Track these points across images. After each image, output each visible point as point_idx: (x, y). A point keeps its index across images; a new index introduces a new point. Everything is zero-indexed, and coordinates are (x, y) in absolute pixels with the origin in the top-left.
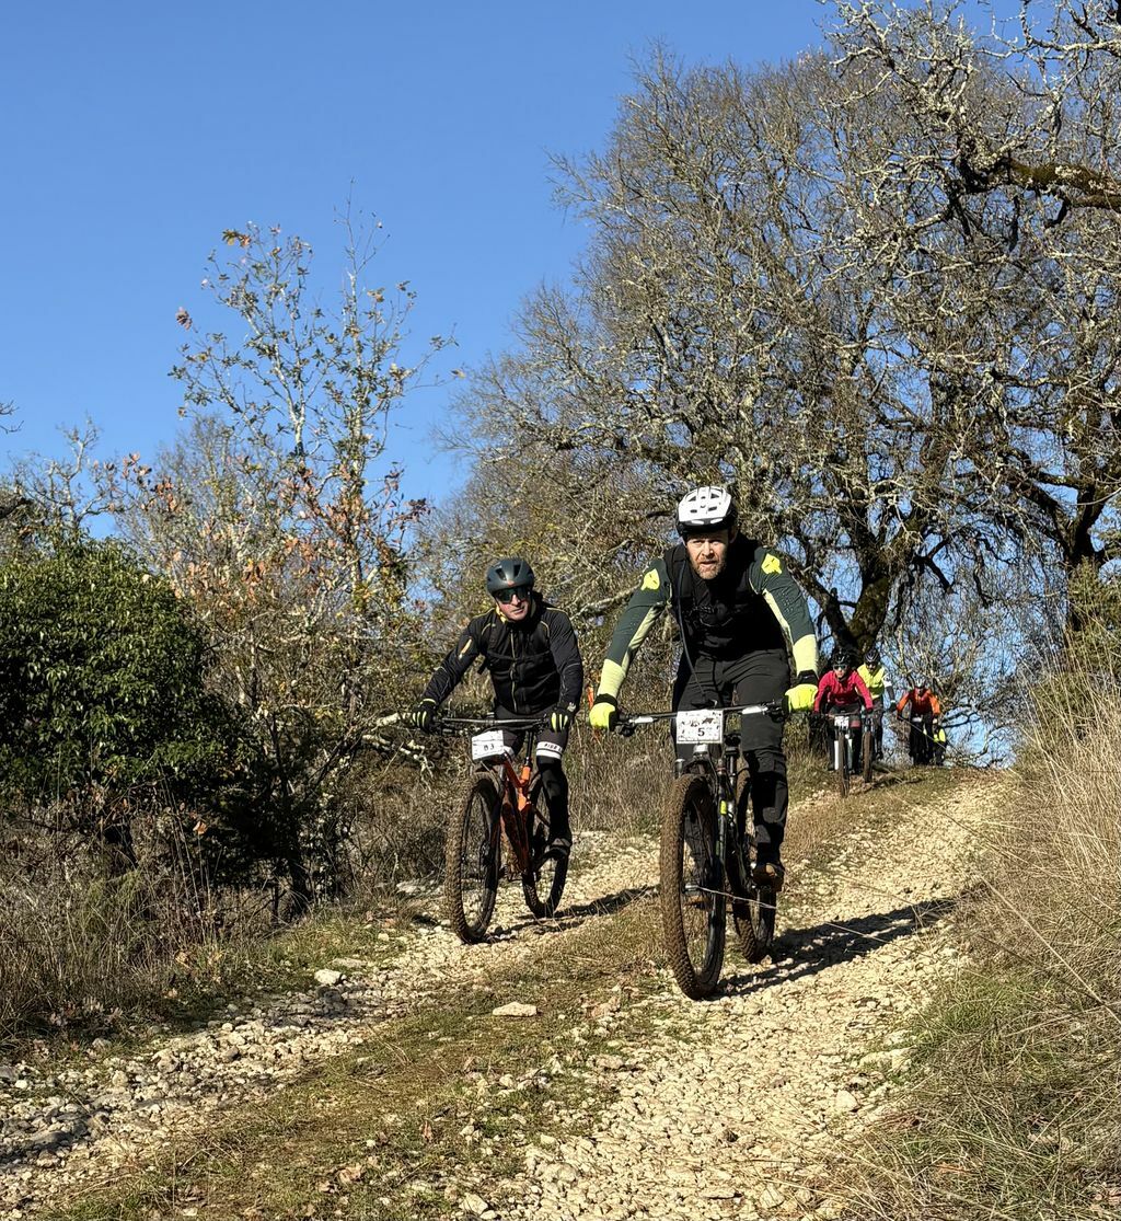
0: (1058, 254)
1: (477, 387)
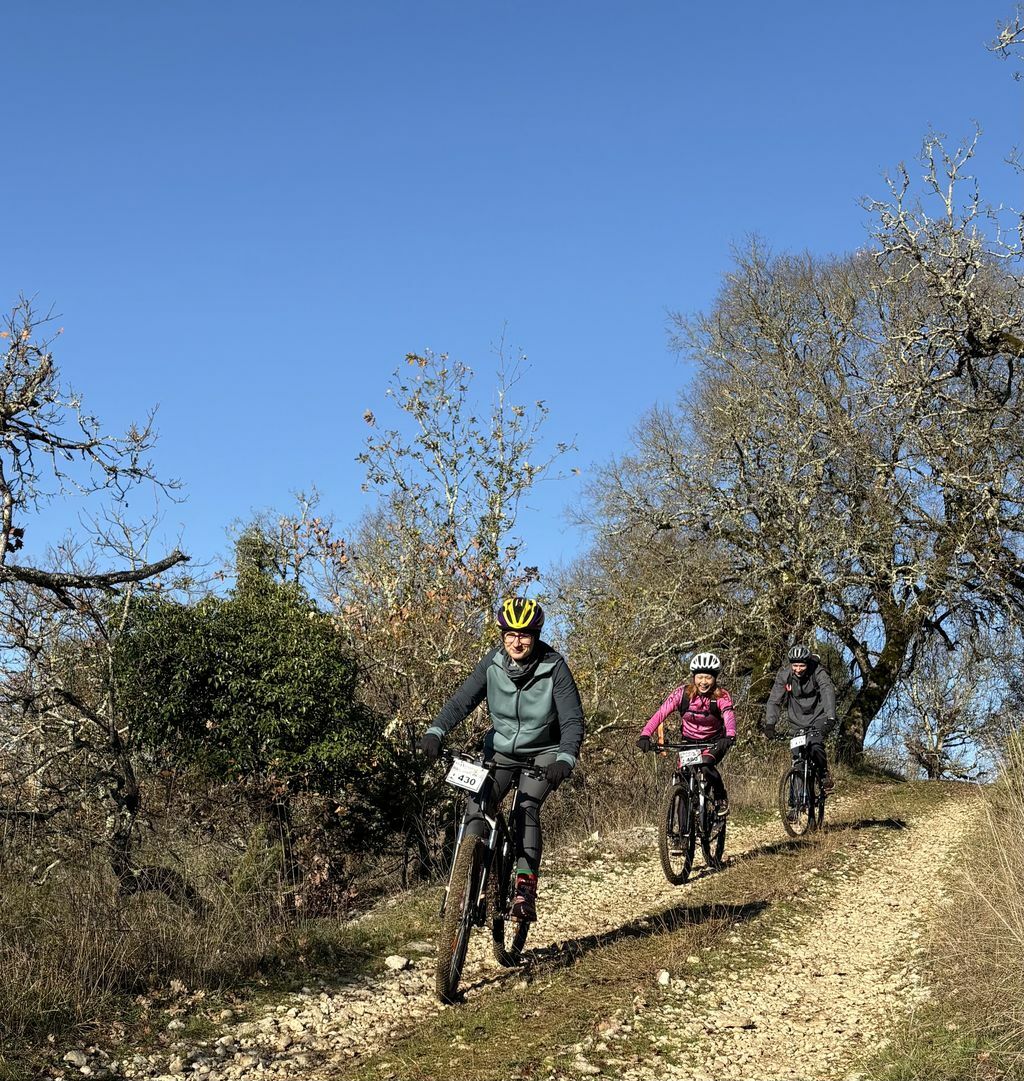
1: (602, 479)
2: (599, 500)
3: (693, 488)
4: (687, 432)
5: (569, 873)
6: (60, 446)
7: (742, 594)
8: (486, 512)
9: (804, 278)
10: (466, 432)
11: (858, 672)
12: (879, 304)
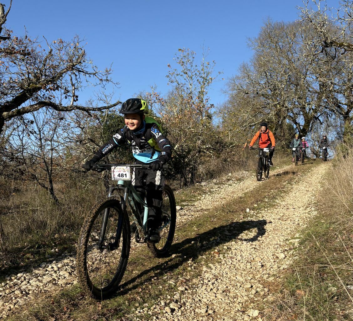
0: (344, 60)
1: (230, 81)
2: (229, 87)
3: (253, 83)
4: (252, 68)
5: (223, 184)
6: (87, 74)
7: (267, 111)
8: (200, 90)
9: (282, 28)
10: (194, 69)
11: (297, 131)
12: (301, 34)
